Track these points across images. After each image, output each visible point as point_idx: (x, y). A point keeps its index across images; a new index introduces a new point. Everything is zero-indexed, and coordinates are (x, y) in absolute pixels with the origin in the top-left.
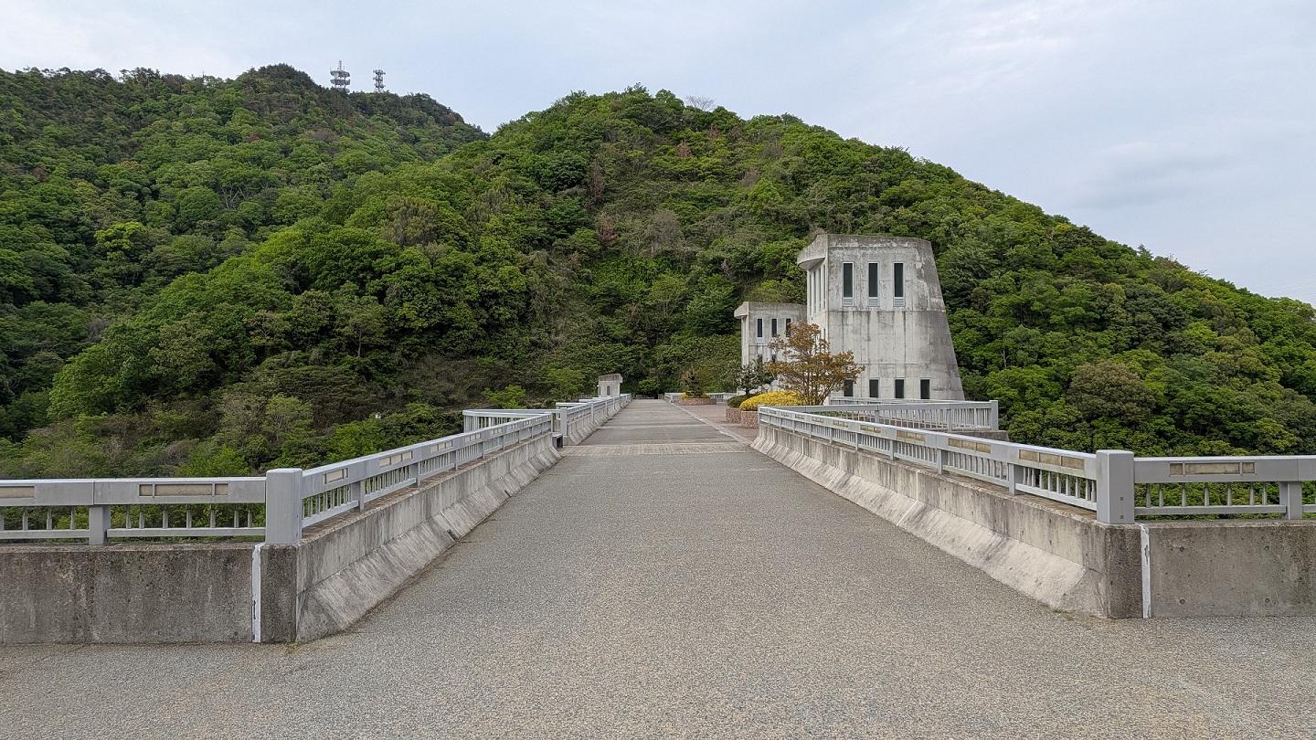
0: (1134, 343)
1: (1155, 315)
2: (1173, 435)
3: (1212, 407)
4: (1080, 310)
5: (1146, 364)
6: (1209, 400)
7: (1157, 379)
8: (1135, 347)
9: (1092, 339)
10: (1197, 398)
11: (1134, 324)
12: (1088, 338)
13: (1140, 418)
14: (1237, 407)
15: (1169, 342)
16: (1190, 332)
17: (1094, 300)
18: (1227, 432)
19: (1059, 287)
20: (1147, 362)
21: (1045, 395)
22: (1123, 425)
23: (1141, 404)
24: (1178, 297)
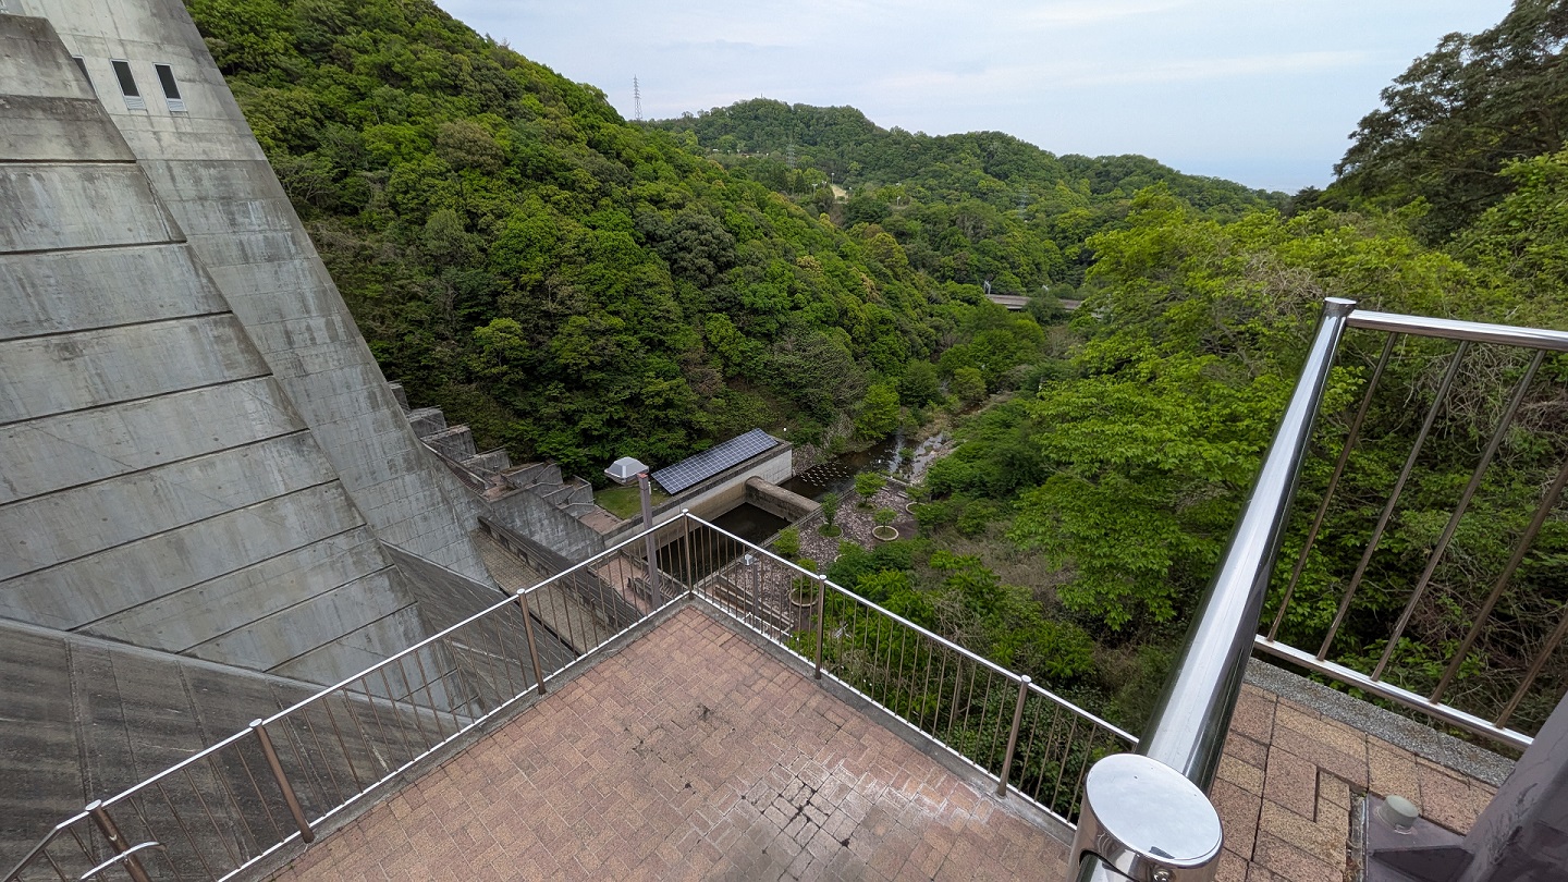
0: (484, 108)
1: (496, 86)
2: (521, 182)
3: (544, 160)
4: (436, 76)
5: (495, 126)
6: (541, 155)
7: (504, 138)
8: (485, 112)
9: (450, 102)
10: (533, 153)
11: (481, 92)
12: (446, 101)
13: (495, 168)
14: (560, 160)
15: (509, 109)
16: (524, 102)
17: (447, 67)
18: (556, 179)
19: (415, 53)
20: (496, 125)
21: (418, 149)
22: (483, 175)
23: (494, 156)
24: (512, 73)
